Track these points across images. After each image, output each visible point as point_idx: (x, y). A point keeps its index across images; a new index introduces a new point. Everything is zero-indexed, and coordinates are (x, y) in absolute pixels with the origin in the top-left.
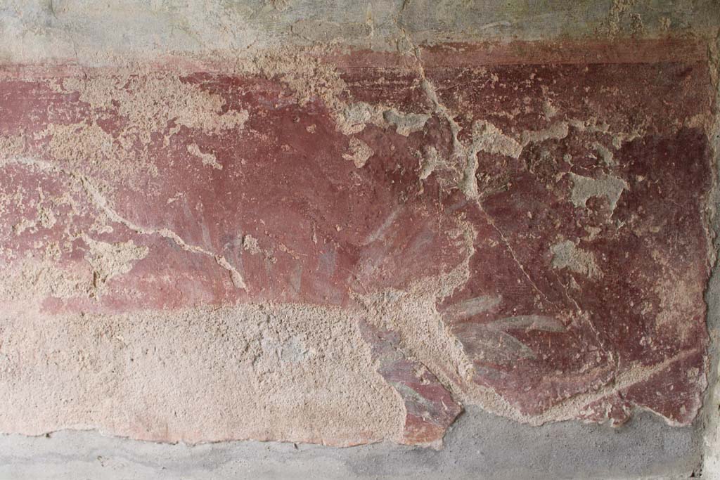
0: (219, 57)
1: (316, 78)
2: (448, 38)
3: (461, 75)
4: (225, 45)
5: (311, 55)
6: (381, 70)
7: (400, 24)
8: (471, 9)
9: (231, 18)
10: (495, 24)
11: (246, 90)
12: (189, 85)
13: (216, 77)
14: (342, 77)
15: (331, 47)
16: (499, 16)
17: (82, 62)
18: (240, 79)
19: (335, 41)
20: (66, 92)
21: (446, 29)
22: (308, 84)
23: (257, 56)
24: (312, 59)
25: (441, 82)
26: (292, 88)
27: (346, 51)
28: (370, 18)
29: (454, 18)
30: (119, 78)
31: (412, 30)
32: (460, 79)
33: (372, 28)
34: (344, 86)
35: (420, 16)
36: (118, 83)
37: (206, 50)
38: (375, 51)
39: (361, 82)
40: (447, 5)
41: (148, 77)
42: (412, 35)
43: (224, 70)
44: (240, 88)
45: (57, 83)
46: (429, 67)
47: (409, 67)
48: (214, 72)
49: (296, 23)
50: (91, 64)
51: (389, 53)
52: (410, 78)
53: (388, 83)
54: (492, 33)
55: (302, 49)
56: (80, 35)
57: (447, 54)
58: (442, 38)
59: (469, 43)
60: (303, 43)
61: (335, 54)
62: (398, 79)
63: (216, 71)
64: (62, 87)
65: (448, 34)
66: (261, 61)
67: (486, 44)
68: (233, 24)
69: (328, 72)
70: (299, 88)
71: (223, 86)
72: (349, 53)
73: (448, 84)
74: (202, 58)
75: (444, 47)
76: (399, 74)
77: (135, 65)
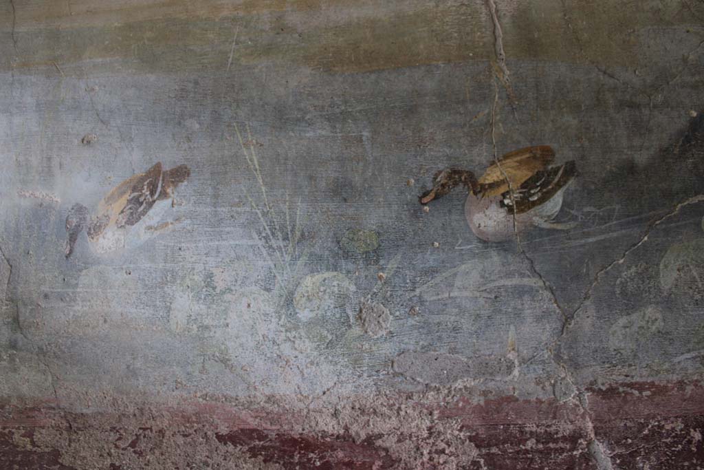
0: (279, 406)
1: (431, 441)
2: (627, 376)
3: (646, 432)
4: (287, 387)
5: (423, 405)
6: (531, 427)
7: (558, 357)
8: (659, 332)
9: (296, 346)
10: (693, 354)
11: (321, 458)
12: (230, 447)
13: (274, 436)
14: (471, 439)
15: (453, 393)
16: (698, 343)
17: (64, 404)
18: (312, 442)
19: (459, 384)
20: (39, 450)
21: (624, 362)
22: (418, 449)
23: (339, 407)
24: (425, 411)
25: (618, 442)
26: (393, 456)
27: (477, 400)
28: (513, 349)
29: (634, 347)
30: (122, 431)
31: (575, 365)
32: (646, 438)
33: (517, 363)
34: (475, 452)
35: (586, 345)
36: (120, 439)
37: (258, 394)
38: (521, 399)
39: (501, 447)
40: (625, 327)
41: (167, 432)
42: (575, 374)
43: (286, 427)
44: (311, 455)
45: (24, 436)
46: (601, 421)
47: (572, 422)
48: (272, 429)
49: (399, 355)
50: (79, 408)
51: (541, 402)
52: (574, 439)
53: (541, 446)
54: (689, 367)
55: (409, 397)
56: (61, 363)
57: (625, 401)
58: (617, 377)
59: (656, 383)
60: (410, 388)
61: (460, 405)
62: (556, 441)
63: (274, 427)
64: (33, 443)
65: (626, 370)
66: (346, 414)
67: (681, 384)
68: (300, 356)
69: (449, 431)
70: (404, 456)
71: (285, 451)
72: (482, 403)
73: (627, 446)
74: (252, 407)
75: (621, 389)
76: (557, 433)
77: (146, 413)
